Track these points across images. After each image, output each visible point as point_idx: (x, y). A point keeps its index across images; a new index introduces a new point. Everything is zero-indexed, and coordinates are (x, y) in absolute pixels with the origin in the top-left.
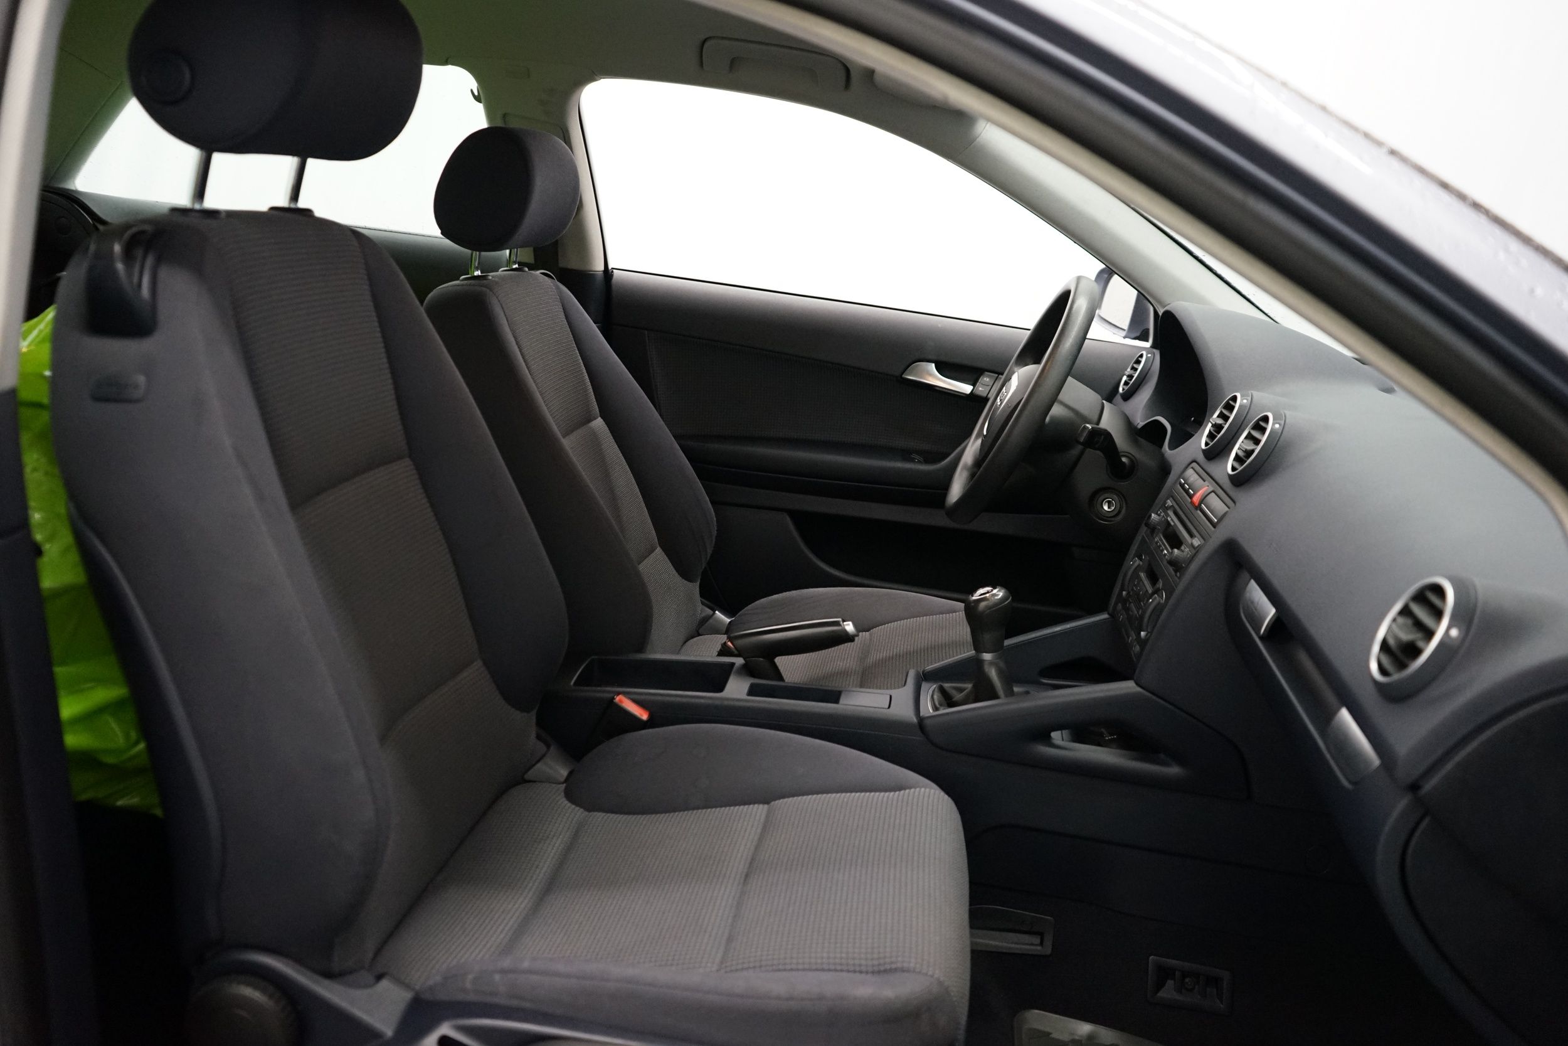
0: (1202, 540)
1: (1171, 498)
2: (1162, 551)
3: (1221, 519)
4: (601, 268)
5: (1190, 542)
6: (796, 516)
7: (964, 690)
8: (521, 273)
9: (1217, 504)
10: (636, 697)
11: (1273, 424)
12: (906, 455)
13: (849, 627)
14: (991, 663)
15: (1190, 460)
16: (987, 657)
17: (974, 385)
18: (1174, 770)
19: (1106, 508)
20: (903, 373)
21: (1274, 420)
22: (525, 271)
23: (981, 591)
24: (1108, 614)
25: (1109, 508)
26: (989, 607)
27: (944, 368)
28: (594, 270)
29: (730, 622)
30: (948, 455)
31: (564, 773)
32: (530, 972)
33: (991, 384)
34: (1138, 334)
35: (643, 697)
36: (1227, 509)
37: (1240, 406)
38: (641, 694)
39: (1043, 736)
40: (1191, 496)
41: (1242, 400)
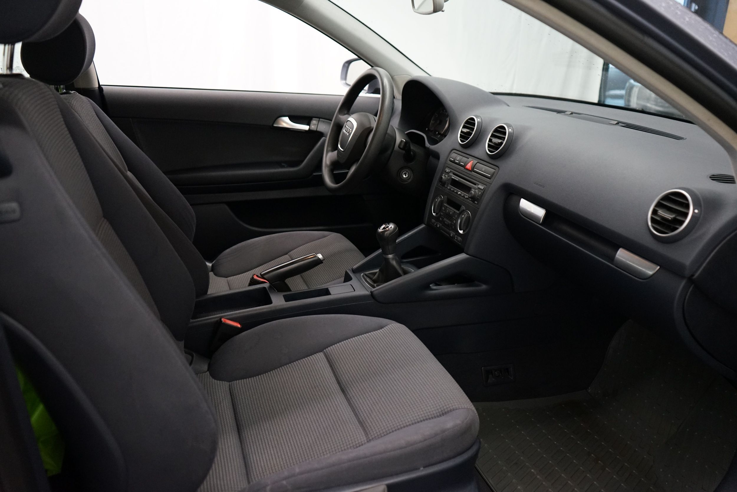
0: (484, 185)
1: (447, 168)
2: (457, 193)
3: (493, 175)
4: (97, 86)
5: (477, 187)
6: (229, 204)
7: (376, 273)
8: (68, 95)
9: (485, 169)
10: (228, 317)
11: (508, 130)
12: (279, 164)
13: (320, 256)
14: (393, 259)
15: (451, 149)
16: (390, 256)
17: (309, 126)
18: (484, 287)
19: (404, 176)
20: (273, 124)
21: (508, 128)
22: (71, 93)
23: (383, 227)
24: (425, 225)
25: (405, 176)
26: (390, 234)
27: (293, 119)
28: (95, 87)
29: (212, 265)
30: (302, 161)
31: (205, 367)
32: (301, 473)
33: (317, 124)
34: (372, 91)
35: (231, 317)
36: (494, 170)
37: (478, 122)
38: (230, 315)
39: (428, 288)
40: (464, 166)
41: (477, 119)
